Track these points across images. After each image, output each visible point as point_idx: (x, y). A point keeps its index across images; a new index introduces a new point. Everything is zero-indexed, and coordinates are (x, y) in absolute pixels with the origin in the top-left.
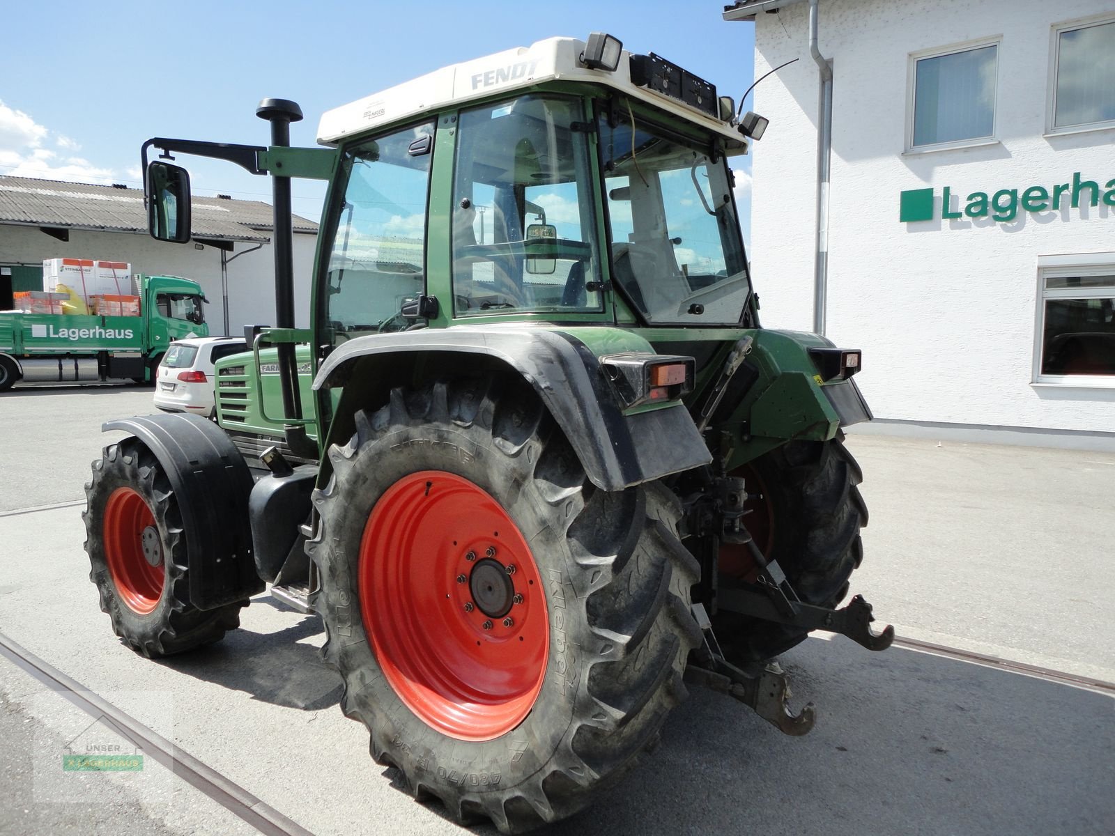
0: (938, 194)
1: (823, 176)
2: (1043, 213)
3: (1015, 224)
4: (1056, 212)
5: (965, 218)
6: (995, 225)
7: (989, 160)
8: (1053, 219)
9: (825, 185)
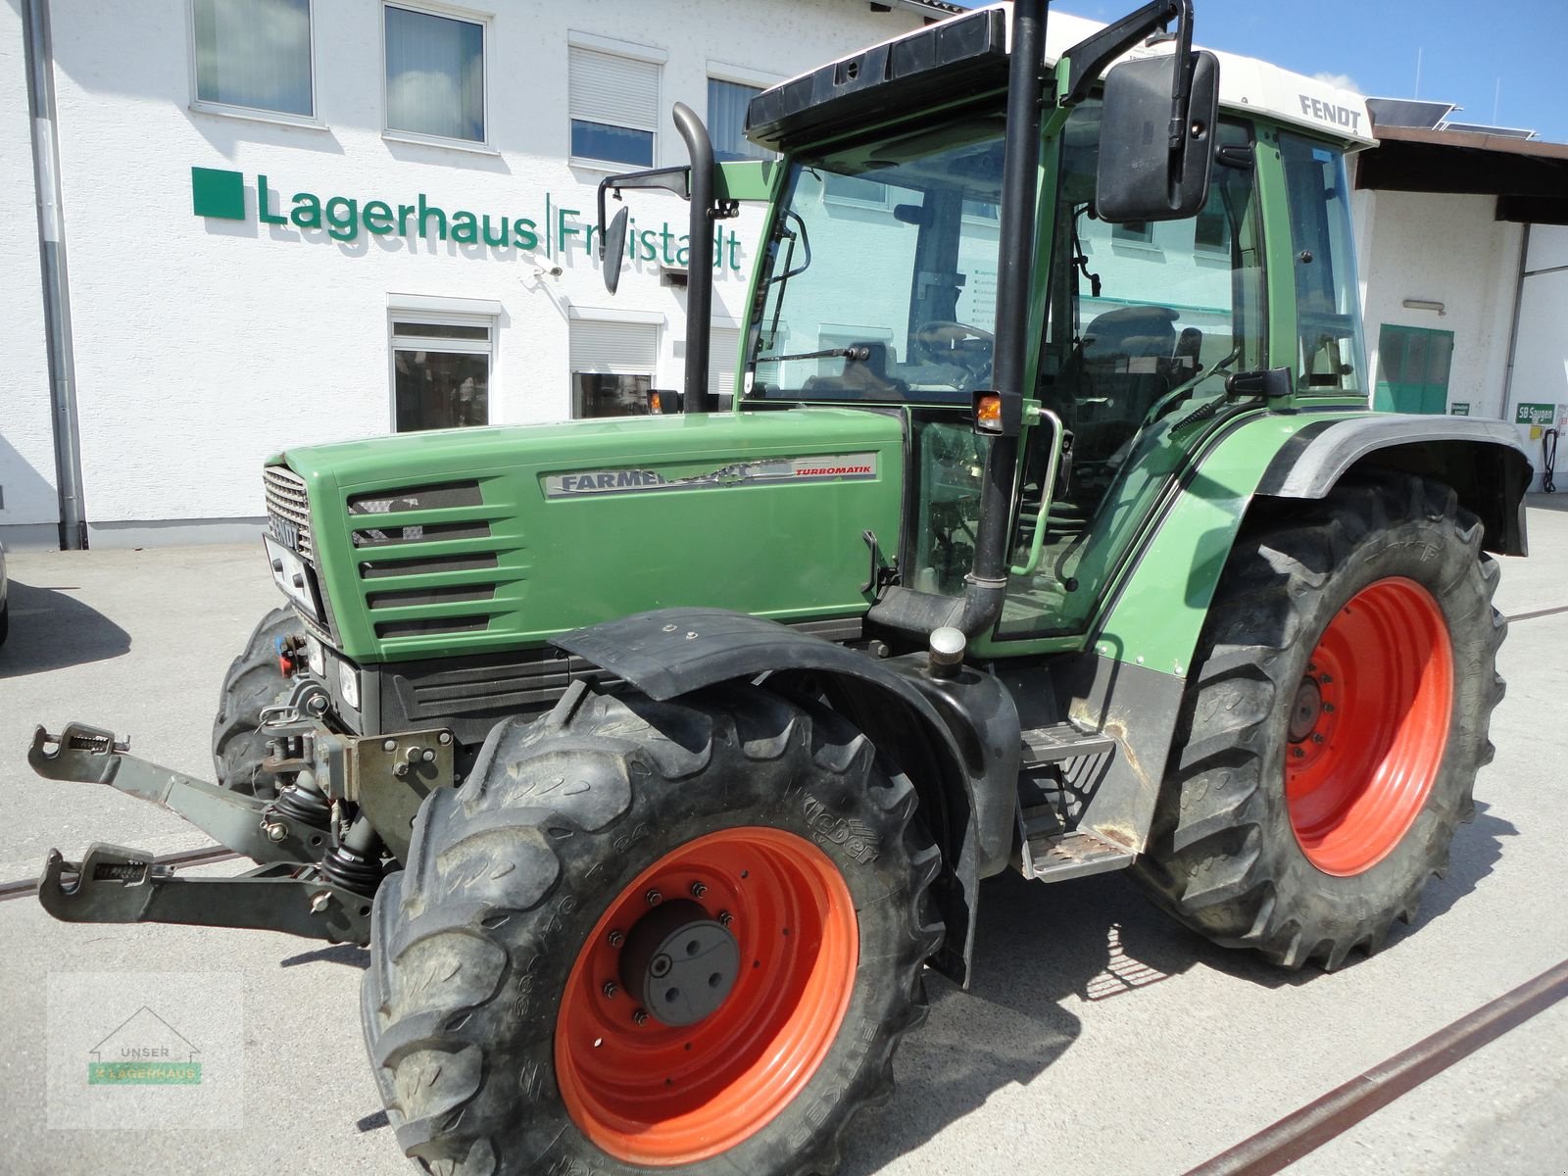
0: (251, 183)
1: (39, 105)
2: (388, 238)
3: (356, 246)
4: (402, 239)
5: (291, 226)
6: (331, 244)
7: (317, 150)
8: (400, 248)
9: (45, 124)
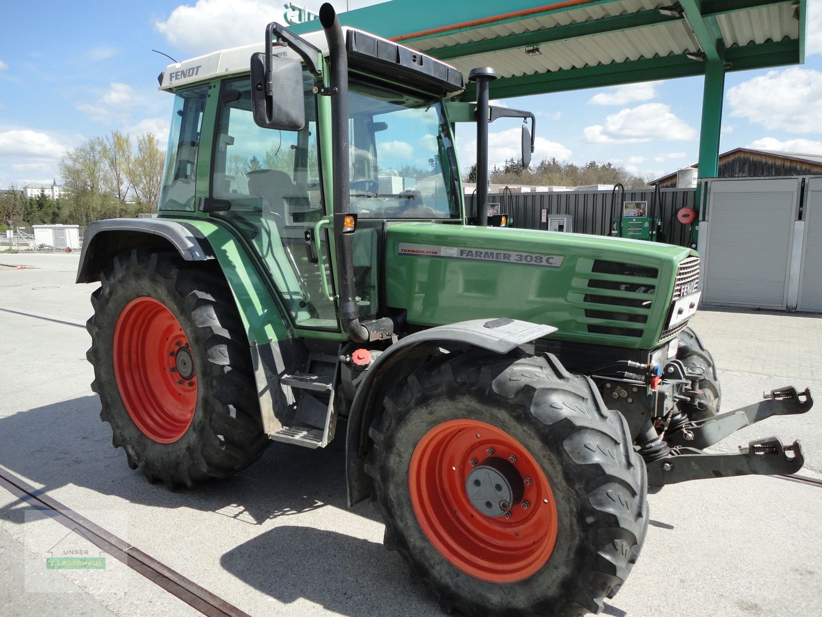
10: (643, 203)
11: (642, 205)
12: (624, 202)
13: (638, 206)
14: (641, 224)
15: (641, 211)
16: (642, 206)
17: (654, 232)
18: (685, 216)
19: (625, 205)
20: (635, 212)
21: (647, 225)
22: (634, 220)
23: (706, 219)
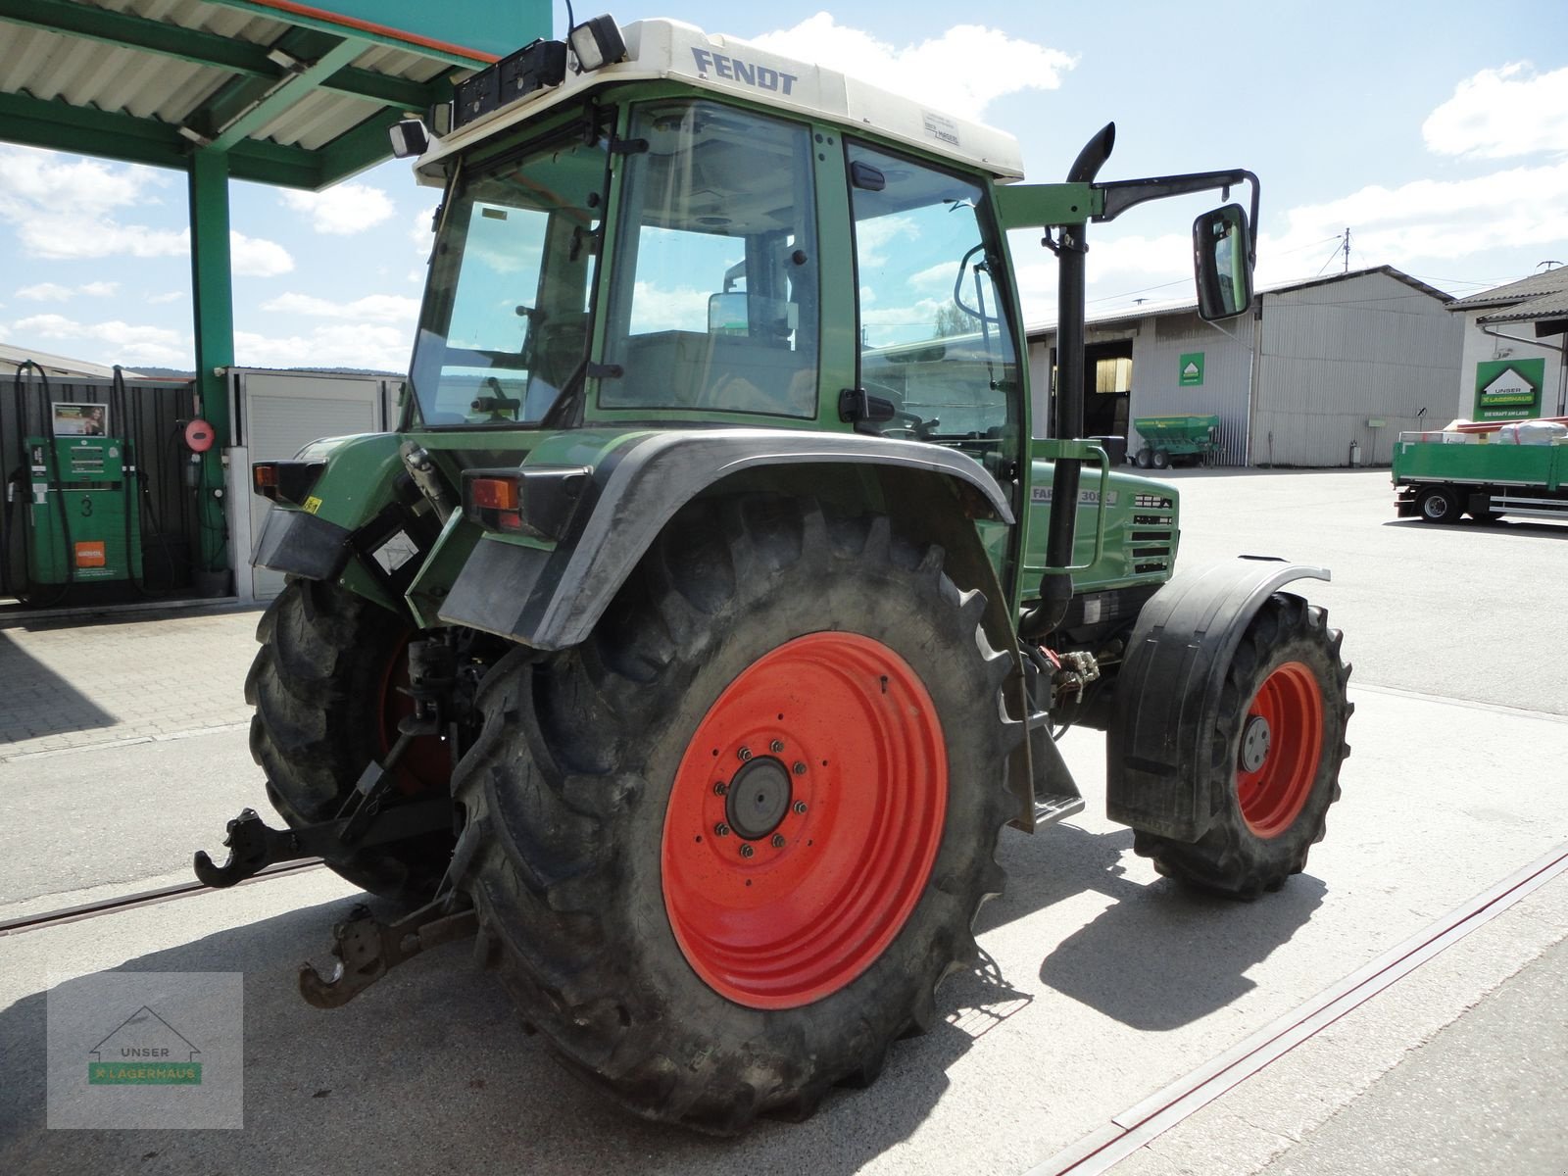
10: (98, 408)
11: (97, 411)
12: (54, 404)
13: (87, 412)
14: (101, 451)
15: (96, 424)
16: (97, 414)
17: (132, 468)
18: (198, 436)
19: (57, 410)
20: (81, 426)
21: (114, 452)
22: (84, 443)
23: (244, 442)
